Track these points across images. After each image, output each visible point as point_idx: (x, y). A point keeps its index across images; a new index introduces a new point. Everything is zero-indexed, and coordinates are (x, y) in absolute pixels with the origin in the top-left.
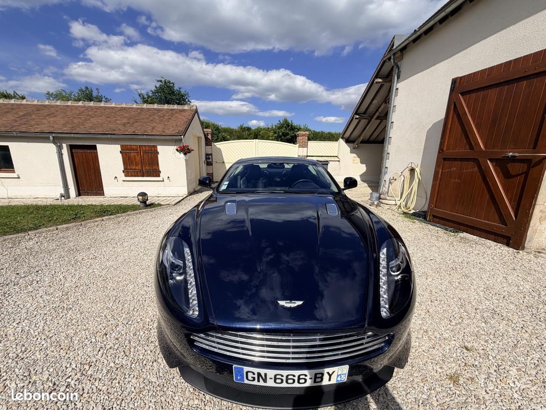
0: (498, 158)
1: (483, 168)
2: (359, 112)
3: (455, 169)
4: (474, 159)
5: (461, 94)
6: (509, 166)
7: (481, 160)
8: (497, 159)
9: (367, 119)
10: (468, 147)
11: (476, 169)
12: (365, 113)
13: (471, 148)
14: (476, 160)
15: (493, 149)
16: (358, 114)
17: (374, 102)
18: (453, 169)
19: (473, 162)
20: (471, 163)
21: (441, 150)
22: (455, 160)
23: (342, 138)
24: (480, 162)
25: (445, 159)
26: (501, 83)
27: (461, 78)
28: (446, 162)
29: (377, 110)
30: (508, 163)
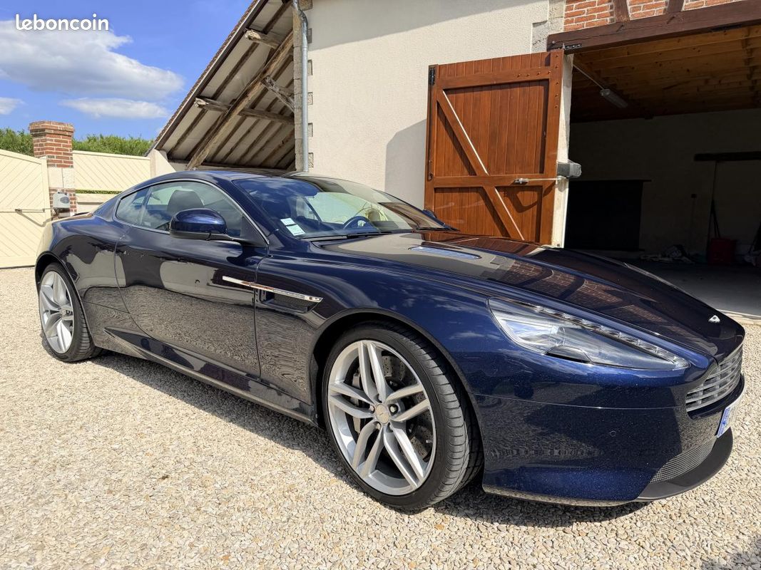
0: (505, 185)
1: (492, 200)
2: (203, 94)
3: (453, 204)
4: (477, 188)
5: (445, 90)
6: (519, 195)
7: (487, 189)
8: (505, 187)
9: (220, 110)
10: (466, 171)
11: (482, 203)
12: (215, 97)
13: (472, 171)
14: (480, 190)
15: (498, 173)
16: (203, 98)
17: (237, 77)
18: (450, 205)
19: (477, 192)
20: (474, 195)
21: (429, 176)
22: (451, 190)
23: (160, 148)
24: (487, 191)
25: (436, 190)
26: (494, 85)
27: (440, 67)
28: (437, 194)
29: (245, 95)
30: (518, 192)
